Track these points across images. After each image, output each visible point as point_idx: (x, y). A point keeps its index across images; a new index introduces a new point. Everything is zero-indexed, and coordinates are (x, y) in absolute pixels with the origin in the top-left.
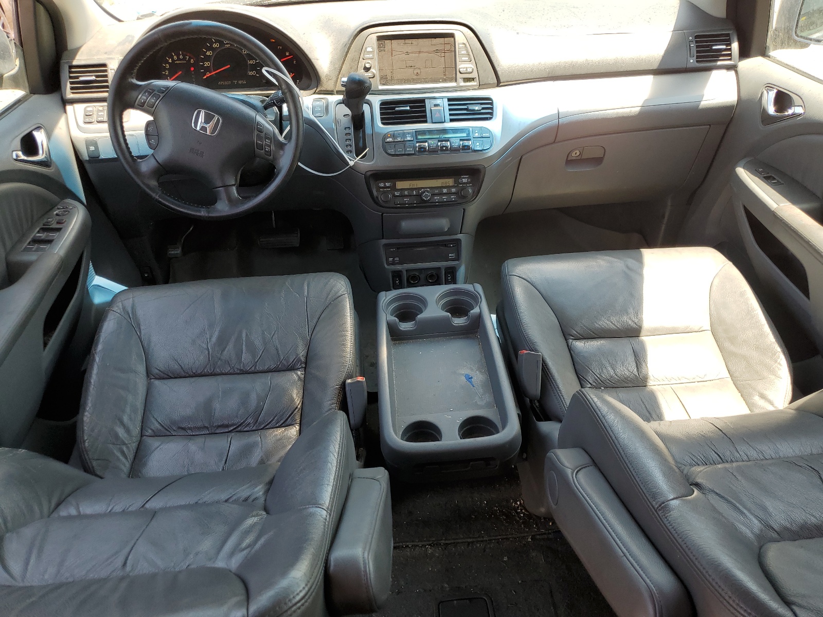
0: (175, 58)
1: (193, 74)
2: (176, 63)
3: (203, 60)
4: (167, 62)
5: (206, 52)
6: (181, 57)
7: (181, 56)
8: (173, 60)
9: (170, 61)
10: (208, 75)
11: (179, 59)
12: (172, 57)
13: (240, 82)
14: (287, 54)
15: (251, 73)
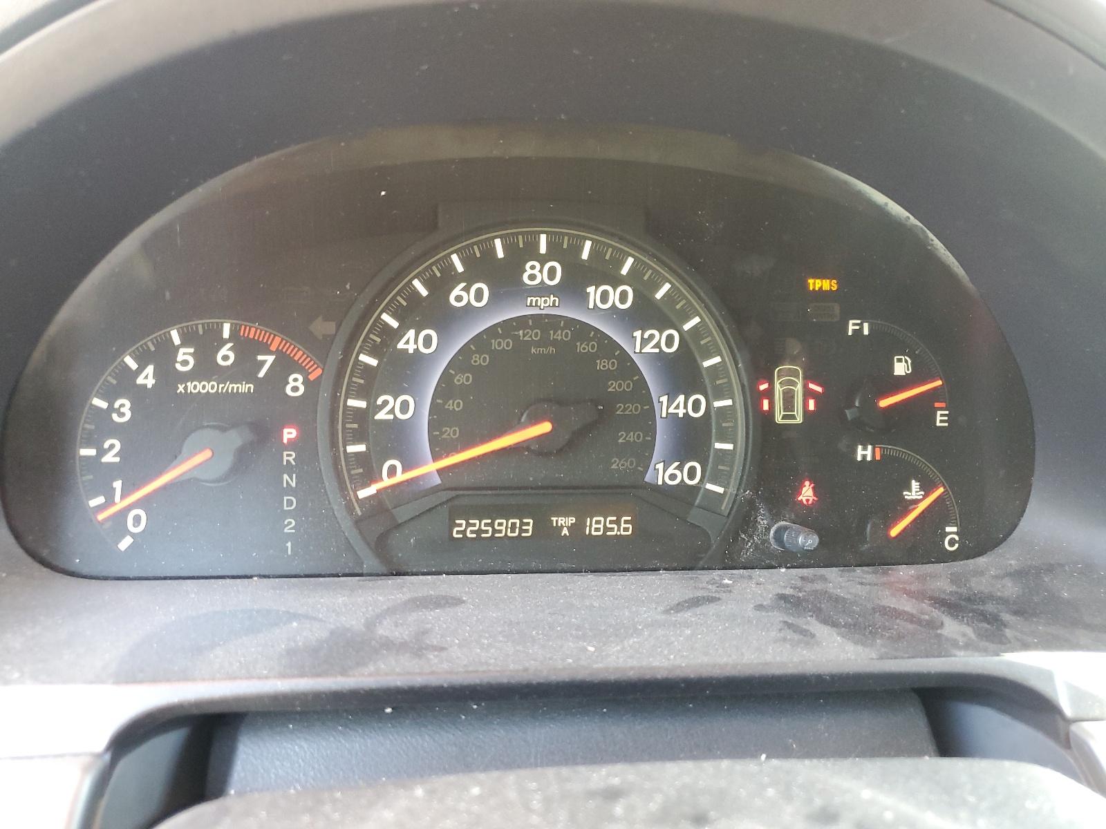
0: (185, 358)
1: (289, 469)
2: (187, 395)
3: (370, 385)
4: (125, 384)
5: (398, 334)
6: (226, 356)
7: (225, 350)
8: (168, 375)
9: (147, 378)
10: (393, 474)
11: (206, 368)
12: (163, 356)
13: (596, 526)
14: (901, 368)
15: (665, 473)
